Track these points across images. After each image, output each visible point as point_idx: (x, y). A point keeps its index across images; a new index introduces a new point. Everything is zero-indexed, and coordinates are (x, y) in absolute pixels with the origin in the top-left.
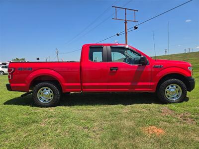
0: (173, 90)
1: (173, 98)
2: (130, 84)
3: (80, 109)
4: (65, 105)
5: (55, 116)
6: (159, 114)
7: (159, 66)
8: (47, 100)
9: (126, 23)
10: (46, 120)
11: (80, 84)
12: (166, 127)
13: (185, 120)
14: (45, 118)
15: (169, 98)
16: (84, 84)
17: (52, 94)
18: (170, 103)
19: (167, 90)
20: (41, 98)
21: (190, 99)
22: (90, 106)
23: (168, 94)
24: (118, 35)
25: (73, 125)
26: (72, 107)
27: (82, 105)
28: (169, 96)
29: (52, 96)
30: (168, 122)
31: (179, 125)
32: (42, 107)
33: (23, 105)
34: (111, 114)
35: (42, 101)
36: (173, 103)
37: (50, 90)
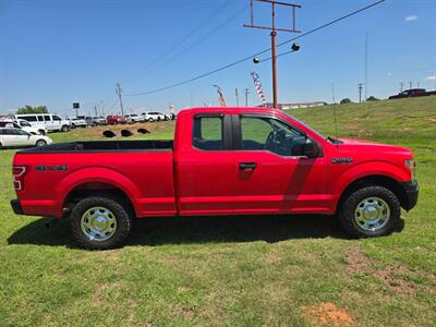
0: (372, 209)
1: (372, 226)
2: (281, 198)
3: (176, 254)
4: (143, 244)
5: (122, 277)
6: (341, 266)
7: (345, 159)
8: (102, 235)
9: (273, 35)
10: (103, 287)
11: (173, 199)
12: (354, 306)
13: (394, 285)
14: (101, 281)
15: (362, 227)
16: (182, 200)
17: (113, 220)
18: (366, 237)
19: (359, 209)
20: (89, 230)
21: (406, 225)
22: (195, 246)
23: (361, 218)
24: (256, 62)
25: (161, 301)
26: (158, 247)
27: (178, 243)
28: (363, 223)
29: (112, 226)
30: (360, 290)
31: (381, 300)
32: (91, 250)
33: (52, 245)
34: (242, 269)
35: (92, 238)
36: (372, 236)
37: (107, 212)
